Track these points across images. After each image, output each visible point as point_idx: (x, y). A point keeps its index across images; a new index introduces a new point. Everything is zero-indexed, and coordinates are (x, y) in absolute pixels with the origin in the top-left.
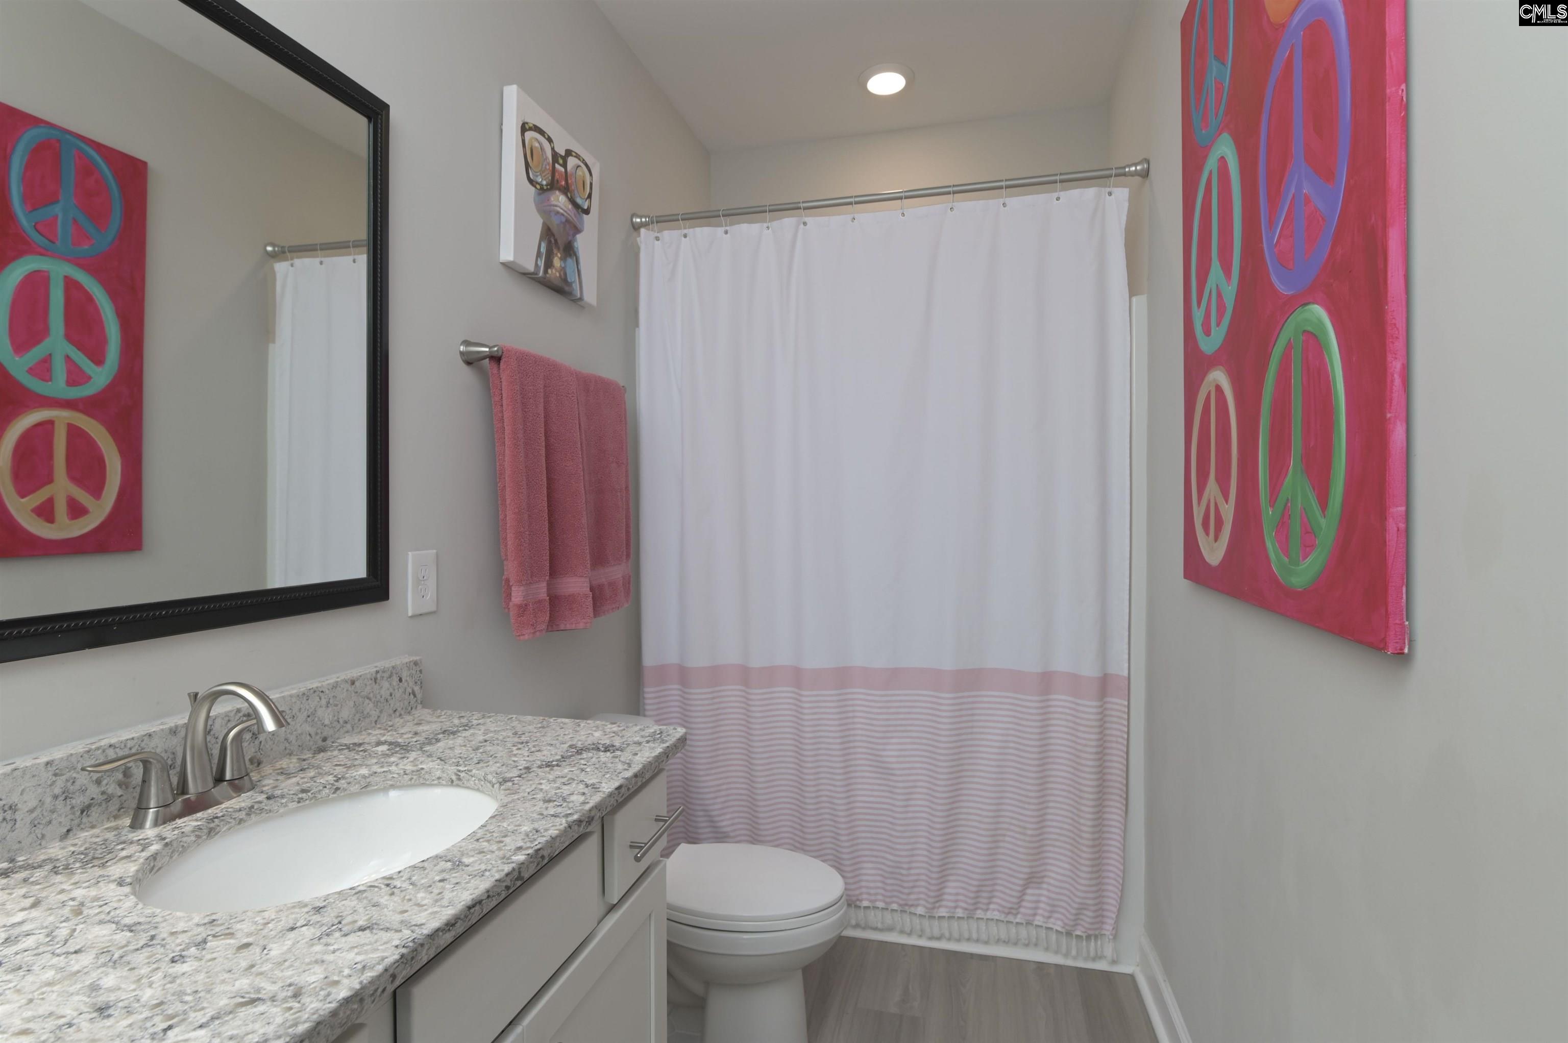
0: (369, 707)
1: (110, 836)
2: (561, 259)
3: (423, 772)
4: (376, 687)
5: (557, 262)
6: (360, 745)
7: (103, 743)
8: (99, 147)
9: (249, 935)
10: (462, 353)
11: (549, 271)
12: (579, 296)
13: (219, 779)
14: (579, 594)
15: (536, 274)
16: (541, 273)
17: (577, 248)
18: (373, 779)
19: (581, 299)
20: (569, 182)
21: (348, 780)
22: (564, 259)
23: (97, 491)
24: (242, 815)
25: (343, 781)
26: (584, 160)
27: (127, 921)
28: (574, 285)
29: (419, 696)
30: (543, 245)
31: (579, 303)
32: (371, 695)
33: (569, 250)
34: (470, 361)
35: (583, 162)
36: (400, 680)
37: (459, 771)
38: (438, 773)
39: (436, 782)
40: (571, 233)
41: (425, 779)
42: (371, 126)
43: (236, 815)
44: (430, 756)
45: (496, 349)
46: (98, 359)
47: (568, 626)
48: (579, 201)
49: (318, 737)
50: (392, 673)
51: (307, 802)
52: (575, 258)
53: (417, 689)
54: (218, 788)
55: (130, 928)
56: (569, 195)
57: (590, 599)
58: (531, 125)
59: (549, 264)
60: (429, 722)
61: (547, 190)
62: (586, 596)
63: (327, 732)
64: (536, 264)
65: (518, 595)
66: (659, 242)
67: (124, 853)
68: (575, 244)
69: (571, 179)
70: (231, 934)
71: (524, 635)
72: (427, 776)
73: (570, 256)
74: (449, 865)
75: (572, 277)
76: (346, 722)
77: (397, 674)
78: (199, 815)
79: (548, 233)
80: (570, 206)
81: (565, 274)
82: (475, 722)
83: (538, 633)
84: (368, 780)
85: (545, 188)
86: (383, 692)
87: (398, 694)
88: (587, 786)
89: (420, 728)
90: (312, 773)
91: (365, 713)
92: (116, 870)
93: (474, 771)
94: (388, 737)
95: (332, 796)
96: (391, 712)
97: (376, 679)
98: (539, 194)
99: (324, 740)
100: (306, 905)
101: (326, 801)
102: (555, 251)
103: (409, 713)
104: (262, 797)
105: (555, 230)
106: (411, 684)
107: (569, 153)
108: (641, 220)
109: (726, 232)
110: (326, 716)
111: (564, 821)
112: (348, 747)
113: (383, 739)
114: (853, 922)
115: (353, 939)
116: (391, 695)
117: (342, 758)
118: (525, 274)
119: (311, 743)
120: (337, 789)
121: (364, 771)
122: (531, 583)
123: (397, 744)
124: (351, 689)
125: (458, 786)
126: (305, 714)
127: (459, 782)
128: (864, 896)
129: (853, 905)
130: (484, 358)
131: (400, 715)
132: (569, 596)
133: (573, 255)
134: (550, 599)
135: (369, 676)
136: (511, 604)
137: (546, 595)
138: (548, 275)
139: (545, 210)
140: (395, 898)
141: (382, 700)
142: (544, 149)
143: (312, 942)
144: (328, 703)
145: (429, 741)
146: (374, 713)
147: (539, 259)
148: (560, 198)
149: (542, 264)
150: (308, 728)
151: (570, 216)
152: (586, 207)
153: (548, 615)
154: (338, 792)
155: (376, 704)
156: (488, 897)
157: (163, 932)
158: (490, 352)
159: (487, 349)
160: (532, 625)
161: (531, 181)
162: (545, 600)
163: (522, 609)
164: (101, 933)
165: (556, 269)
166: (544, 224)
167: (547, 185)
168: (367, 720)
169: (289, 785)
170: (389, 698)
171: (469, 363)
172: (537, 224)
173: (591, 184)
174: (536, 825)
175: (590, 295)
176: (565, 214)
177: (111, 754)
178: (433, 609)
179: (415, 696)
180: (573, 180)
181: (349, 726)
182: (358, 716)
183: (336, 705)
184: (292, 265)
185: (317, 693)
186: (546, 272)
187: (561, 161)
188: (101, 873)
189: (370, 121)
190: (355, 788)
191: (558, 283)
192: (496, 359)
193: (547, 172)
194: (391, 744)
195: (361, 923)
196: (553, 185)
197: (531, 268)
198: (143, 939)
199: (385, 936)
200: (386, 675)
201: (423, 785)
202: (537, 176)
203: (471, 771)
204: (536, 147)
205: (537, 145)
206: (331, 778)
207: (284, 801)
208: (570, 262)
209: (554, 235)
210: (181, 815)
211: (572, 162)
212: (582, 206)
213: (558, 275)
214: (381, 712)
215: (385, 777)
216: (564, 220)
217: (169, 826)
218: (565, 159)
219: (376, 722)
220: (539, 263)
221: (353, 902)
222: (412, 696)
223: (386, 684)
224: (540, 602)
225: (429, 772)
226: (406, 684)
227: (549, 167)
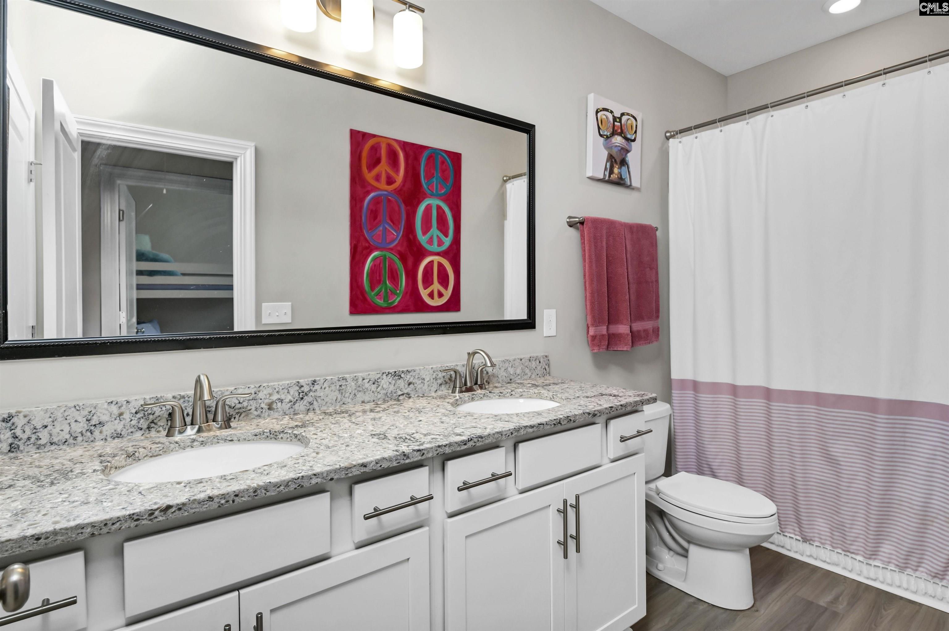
0: (527, 371)
1: (447, 394)
2: (618, 168)
3: (541, 393)
4: (530, 363)
5: (616, 170)
6: (522, 383)
7: (445, 365)
8: (446, 152)
9: (477, 417)
10: (567, 222)
11: (612, 176)
12: (629, 184)
13: (476, 384)
14: (624, 334)
15: (605, 179)
16: (607, 178)
17: (628, 161)
18: (524, 393)
19: (631, 185)
20: (623, 128)
21: (515, 392)
22: (620, 168)
23: (446, 287)
24: (482, 396)
25: (513, 392)
26: (632, 115)
27: (449, 410)
28: (626, 180)
29: (548, 370)
30: (608, 164)
31: (631, 187)
32: (528, 366)
33: (623, 163)
34: (571, 225)
35: (631, 116)
36: (540, 362)
37: (553, 395)
38: (546, 395)
39: (545, 398)
40: (624, 154)
41: (541, 396)
42: (528, 135)
43: (480, 395)
44: (545, 389)
45: (581, 219)
46: (446, 236)
47: (618, 348)
48: (629, 136)
49: (509, 378)
50: (536, 359)
51: (502, 397)
52: (627, 166)
53: (547, 367)
54: (475, 386)
55: (449, 411)
56: (623, 135)
57: (630, 336)
58: (601, 109)
59: (611, 172)
60: (549, 380)
61: (611, 137)
62: (628, 335)
63: (512, 377)
64: (604, 174)
65: (592, 333)
66: (681, 144)
67: (449, 398)
68: (627, 159)
69: (624, 127)
70: (473, 416)
71: (594, 350)
72: (542, 396)
73: (624, 165)
74: (537, 414)
75: (625, 175)
76: (518, 375)
77: (538, 359)
78: (470, 393)
79: (611, 158)
80: (624, 141)
81: (621, 175)
82: (567, 382)
83: (601, 350)
84: (522, 393)
85: (609, 136)
86: (533, 366)
87: (539, 368)
88: (598, 404)
89: (545, 381)
90: (504, 388)
91: (526, 373)
92: (447, 400)
93: (558, 395)
94: (533, 383)
95: (510, 397)
96: (536, 375)
97: (530, 360)
98: (606, 140)
99: (511, 380)
100: (493, 414)
101: (507, 397)
102: (615, 165)
103: (543, 377)
104: (488, 392)
105: (614, 155)
106: (544, 365)
107: (623, 114)
108: (671, 134)
109: (721, 131)
110: (511, 371)
111: (582, 411)
112: (518, 383)
113: (531, 383)
114: (808, 554)
115: (503, 422)
116: (536, 368)
117: (515, 386)
118: (599, 180)
119: (506, 380)
120: (512, 395)
121: (521, 390)
122: (598, 326)
123: (535, 385)
124: (521, 362)
125: (553, 401)
126: (504, 369)
127: (553, 399)
128: (816, 539)
129: (808, 542)
130: (578, 223)
131: (540, 377)
132: (619, 334)
133: (625, 164)
134: (608, 334)
135: (527, 358)
136: (589, 335)
137: (606, 332)
138: (611, 178)
139: (608, 147)
140: (518, 418)
141: (532, 369)
142: (608, 118)
143: (492, 421)
144: (512, 366)
145: (546, 385)
146: (529, 374)
147: (606, 172)
148: (618, 139)
149: (607, 173)
150: (505, 374)
151: (624, 146)
152: (633, 138)
153: (607, 342)
154: (512, 396)
155: (530, 370)
156: (546, 424)
157: (457, 413)
158: (579, 220)
159: (578, 219)
160: (598, 346)
161: (601, 135)
162: (605, 335)
163: (594, 338)
164: (444, 411)
165: (616, 174)
166: (609, 154)
167: (610, 135)
168: (527, 376)
169: (497, 391)
170: (535, 369)
171: (571, 226)
172: (604, 154)
173: (636, 126)
174: (571, 411)
175: (635, 183)
176: (621, 145)
177: (447, 368)
178: (555, 335)
179: (546, 370)
180: (625, 127)
181: (519, 377)
182: (523, 373)
183: (515, 367)
184: (513, 184)
185: (508, 361)
186: (610, 176)
187: (618, 120)
188: (444, 400)
189: (527, 134)
190: (517, 395)
191: (617, 180)
192: (582, 223)
193: (610, 128)
194: (532, 384)
195: (506, 420)
196: (614, 134)
197: (601, 177)
198: (452, 413)
199: (512, 423)
200: (534, 359)
201: (541, 398)
202: (604, 132)
203: (557, 395)
204: (604, 119)
205: (604, 117)
206: (510, 391)
207: (494, 395)
208: (624, 169)
209: (614, 158)
210: (465, 392)
211: (624, 118)
212: (631, 139)
213: (616, 176)
214: (532, 374)
215: (528, 393)
216: (620, 148)
217: (461, 394)
218: (620, 119)
219: (530, 377)
220: (606, 173)
221: (506, 416)
222: (544, 370)
223: (534, 363)
224: (603, 335)
225: (543, 394)
226: (542, 364)
227: (611, 126)
